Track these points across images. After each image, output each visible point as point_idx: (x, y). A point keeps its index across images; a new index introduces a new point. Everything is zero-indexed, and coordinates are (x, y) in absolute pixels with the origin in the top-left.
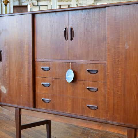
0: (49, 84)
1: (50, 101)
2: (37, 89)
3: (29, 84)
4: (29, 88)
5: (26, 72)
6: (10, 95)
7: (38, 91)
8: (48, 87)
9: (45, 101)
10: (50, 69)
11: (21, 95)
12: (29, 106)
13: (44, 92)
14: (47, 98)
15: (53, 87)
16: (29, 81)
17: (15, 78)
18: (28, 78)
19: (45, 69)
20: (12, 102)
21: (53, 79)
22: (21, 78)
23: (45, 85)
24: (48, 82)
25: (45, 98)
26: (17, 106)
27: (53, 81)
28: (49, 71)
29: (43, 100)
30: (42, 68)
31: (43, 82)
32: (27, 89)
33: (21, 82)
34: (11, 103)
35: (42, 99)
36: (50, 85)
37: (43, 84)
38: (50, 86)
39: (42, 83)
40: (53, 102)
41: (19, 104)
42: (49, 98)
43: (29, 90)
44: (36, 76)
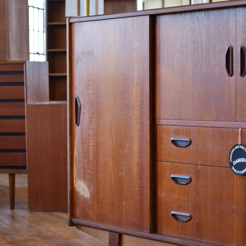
0: (188, 177)
1: (191, 217)
2: (159, 188)
3: (141, 178)
4: (141, 187)
5: (136, 148)
6: (98, 203)
7: (162, 194)
8: (186, 184)
9: (179, 217)
10: (191, 142)
11: (124, 203)
12: (141, 228)
13: (176, 196)
14: (183, 211)
15: (198, 186)
16: (141, 171)
17: (111, 164)
18: (141, 164)
19: (179, 143)
20: (101, 218)
21: (199, 167)
22: (124, 162)
23: (178, 180)
24: (186, 174)
25: (178, 210)
26: (113, 228)
27: (198, 172)
28: (188, 147)
29: (173, 215)
30: (173, 141)
31: (174, 173)
32: (137, 189)
33: (124, 172)
34: (99, 220)
35: (172, 212)
36: (190, 180)
37: (173, 178)
38: (191, 184)
39: (172, 176)
40: (197, 221)
41: (119, 223)
42: (187, 211)
43: (141, 191)
44: (159, 159)
